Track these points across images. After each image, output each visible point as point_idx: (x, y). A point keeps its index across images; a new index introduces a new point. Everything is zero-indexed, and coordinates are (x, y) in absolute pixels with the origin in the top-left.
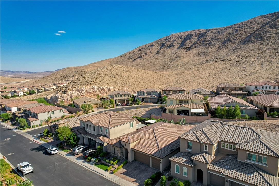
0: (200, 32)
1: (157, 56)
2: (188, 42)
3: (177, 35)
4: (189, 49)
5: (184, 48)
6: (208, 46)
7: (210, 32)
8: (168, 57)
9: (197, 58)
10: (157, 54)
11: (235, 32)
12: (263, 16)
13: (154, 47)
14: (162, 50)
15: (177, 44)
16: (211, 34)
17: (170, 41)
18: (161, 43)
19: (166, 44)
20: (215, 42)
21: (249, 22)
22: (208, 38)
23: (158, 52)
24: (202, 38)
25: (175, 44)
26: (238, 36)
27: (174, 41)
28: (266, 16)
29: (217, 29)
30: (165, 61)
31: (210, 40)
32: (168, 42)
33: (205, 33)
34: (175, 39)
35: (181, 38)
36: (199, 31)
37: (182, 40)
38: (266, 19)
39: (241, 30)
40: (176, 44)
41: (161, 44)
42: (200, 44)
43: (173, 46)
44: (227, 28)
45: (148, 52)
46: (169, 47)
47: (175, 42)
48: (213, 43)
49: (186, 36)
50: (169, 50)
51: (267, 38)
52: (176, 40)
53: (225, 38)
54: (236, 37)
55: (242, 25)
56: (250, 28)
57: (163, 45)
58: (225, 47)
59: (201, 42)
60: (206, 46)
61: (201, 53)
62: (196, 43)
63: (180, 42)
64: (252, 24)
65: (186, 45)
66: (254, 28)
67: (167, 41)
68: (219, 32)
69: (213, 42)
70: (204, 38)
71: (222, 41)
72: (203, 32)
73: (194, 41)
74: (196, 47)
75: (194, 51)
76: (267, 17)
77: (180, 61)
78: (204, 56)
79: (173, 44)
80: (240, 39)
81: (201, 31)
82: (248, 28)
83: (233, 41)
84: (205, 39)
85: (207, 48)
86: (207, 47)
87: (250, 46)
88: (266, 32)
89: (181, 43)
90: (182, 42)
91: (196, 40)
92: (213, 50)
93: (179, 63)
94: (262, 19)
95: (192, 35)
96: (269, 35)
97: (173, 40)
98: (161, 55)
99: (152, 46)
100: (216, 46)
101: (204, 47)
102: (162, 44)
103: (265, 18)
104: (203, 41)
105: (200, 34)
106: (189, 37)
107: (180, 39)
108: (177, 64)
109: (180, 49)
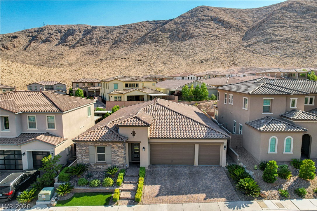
0: (85, 28)
1: (27, 52)
2: (70, 38)
3: (54, 28)
4: (74, 46)
5: (67, 45)
6: (98, 45)
7: (98, 29)
8: (45, 54)
9: (86, 57)
10: (25, 49)
11: (126, 33)
12: (148, 21)
13: (19, 39)
14: (34, 44)
15: (55, 39)
16: (99, 32)
17: (44, 35)
18: (31, 35)
19: (38, 37)
20: (106, 42)
21: (138, 25)
22: (95, 36)
23: (27, 46)
24: (88, 36)
25: (52, 39)
26: (129, 37)
27: (51, 35)
28: (152, 22)
29: (105, 27)
30: (41, 59)
31: (99, 38)
32: (42, 35)
33: (92, 30)
34: (52, 32)
35: (60, 32)
36: (84, 27)
37: (62, 35)
38: (152, 25)
39: (131, 32)
40: (54, 39)
41: (31, 37)
42: (86, 42)
43: (50, 41)
44: (116, 28)
45: (9, 44)
46: (43, 42)
47: (53, 36)
48: (103, 42)
49: (67, 31)
50: (45, 46)
51: (160, 40)
52: (53, 34)
53: (116, 38)
54: (128, 39)
55: (132, 27)
56: (140, 31)
57: (34, 38)
58: (118, 47)
59: (88, 40)
60: (95, 45)
61: (90, 52)
62: (81, 40)
63: (59, 38)
64: (141, 28)
65: (68, 42)
66: (143, 32)
67: (39, 34)
68: (107, 31)
69: (103, 40)
70: (91, 36)
71: (113, 41)
72: (88, 29)
73: (78, 38)
74: (81, 45)
75: (81, 50)
76: (153, 23)
77: (64, 60)
78: (95, 55)
79: (49, 38)
80: (131, 41)
81: (86, 27)
82: (137, 31)
83: (125, 42)
84: (92, 37)
85: (96, 47)
86: (96, 46)
88: (158, 34)
89: (61, 39)
90: (62, 37)
91: (81, 37)
92: (104, 49)
93: (62, 62)
94: (148, 24)
95: (75, 30)
96: (161, 38)
97: (49, 33)
98: (32, 52)
99: (16, 37)
100: (107, 46)
101: (93, 46)
102: (32, 36)
103: (150, 24)
104: (90, 39)
105: (85, 31)
106: (71, 32)
107: (59, 34)
108: (60, 63)
109: (60, 46)
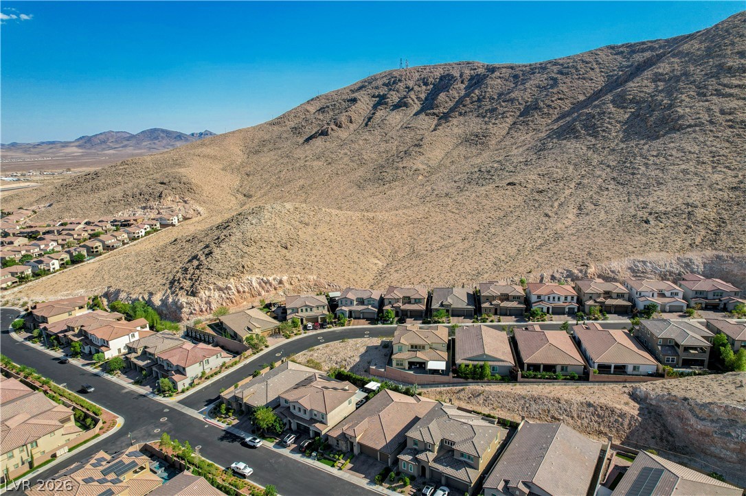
0: (472, 72)
1: (367, 133)
2: (442, 96)
3: (417, 74)
4: (445, 117)
5: (434, 114)
6: (490, 117)
7: (497, 74)
8: (395, 138)
9: (462, 150)
10: (366, 125)
11: (552, 87)
12: (612, 48)
13: (359, 104)
14: (380, 113)
15: (416, 100)
16: (499, 80)
17: (398, 91)
18: (377, 94)
19: (388, 98)
20: (506, 109)
21: (583, 61)
22: (490, 90)
23: (370, 119)
24: (477, 91)
25: (411, 101)
26: (556, 97)
27: (409, 91)
28: (621, 49)
29: (512, 68)
30: (387, 149)
31: (496, 97)
32: (395, 92)
33: (485, 77)
34: (411, 84)
35: (426, 84)
36: (471, 69)
37: (428, 90)
38: (619, 58)
39: (564, 83)
40: (413, 101)
41: (376, 97)
42: (470, 106)
43: (406, 105)
44: (536, 68)
45: (343, 118)
46: (396, 107)
47: (412, 95)
48: (501, 110)
49: (438, 80)
50: (397, 117)
51: (604, 130)
52: (412, 89)
53: (530, 100)
54: (553, 101)
55: (568, 67)
56: (584, 79)
57: (381, 101)
58: (527, 124)
59: (474, 102)
60: (484, 117)
61: (472, 138)
62: (461, 101)
63: (423, 96)
64: (589, 69)
65: (438, 107)
66: (592, 79)
67: (390, 89)
68: (516, 77)
69: (501, 106)
70: (482, 92)
71: (521, 107)
72: (479, 73)
73: (457, 95)
74: (461, 114)
75: (456, 130)
76: (622, 53)
77: (422, 158)
78: (479, 146)
79: (405, 100)
80: (560, 107)
81: (475, 69)
82: (579, 78)
83: (546, 110)
84: (483, 94)
85: (486, 123)
86: (486, 119)
87: (571, 145)
88: (604, 113)
89: (426, 99)
90: (428, 94)
91: (463, 93)
92: (499, 129)
93: (419, 163)
94: (611, 57)
95: (453, 77)
96: (609, 123)
97: (406, 88)
98: (376, 132)
99: (354, 100)
100: (507, 120)
101: (480, 120)
102: (379, 96)
103: (616, 54)
104: (479, 100)
105: (472, 78)
106: (445, 82)
107: (424, 87)
108: (415, 167)
109: (422, 116)
